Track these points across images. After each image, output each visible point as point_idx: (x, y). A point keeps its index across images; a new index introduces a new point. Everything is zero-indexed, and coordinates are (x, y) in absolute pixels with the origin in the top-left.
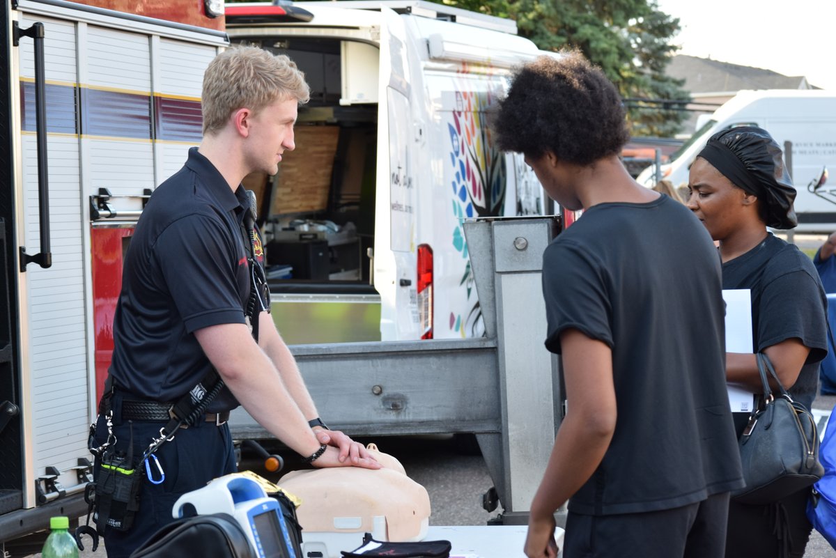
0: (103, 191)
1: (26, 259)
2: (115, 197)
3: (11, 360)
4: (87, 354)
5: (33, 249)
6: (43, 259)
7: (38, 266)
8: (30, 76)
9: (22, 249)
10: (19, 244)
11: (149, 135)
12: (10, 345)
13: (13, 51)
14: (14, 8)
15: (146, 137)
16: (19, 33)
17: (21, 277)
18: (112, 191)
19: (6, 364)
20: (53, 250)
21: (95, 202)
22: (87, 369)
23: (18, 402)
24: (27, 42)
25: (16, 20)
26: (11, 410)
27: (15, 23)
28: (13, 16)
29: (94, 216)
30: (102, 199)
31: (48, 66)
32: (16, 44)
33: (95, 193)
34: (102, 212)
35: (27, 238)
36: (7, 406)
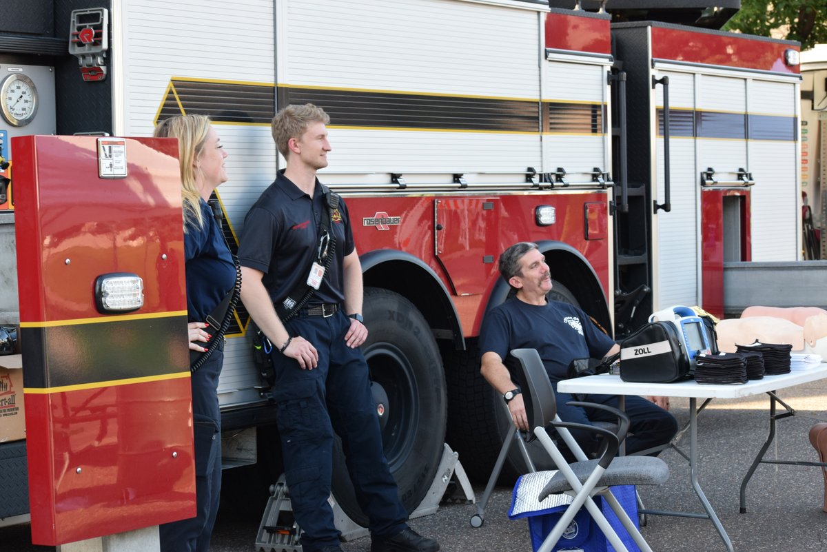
0: (710, 169)
1: (657, 207)
2: (717, 173)
3: (647, 262)
4: (697, 261)
5: (661, 202)
6: (666, 207)
7: (663, 211)
8: (661, 105)
9: (655, 202)
10: (653, 198)
11: (744, 136)
12: (646, 254)
13: (652, 91)
14: (653, 68)
15: (742, 138)
16: (655, 82)
17: (654, 217)
18: (715, 169)
19: (643, 265)
20: (671, 202)
21: (705, 176)
22: (697, 270)
23: (650, 285)
24: (660, 86)
25: (654, 74)
26: (645, 290)
27: (653, 76)
28: (652, 72)
29: (703, 183)
30: (709, 174)
31: (670, 99)
32: (653, 87)
33: (705, 170)
34: (707, 182)
35: (658, 195)
36: (643, 288)
